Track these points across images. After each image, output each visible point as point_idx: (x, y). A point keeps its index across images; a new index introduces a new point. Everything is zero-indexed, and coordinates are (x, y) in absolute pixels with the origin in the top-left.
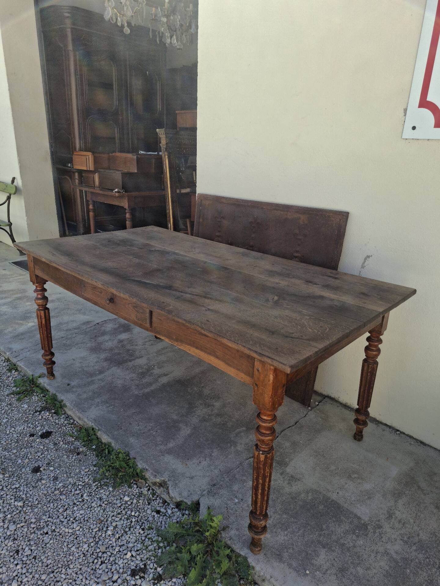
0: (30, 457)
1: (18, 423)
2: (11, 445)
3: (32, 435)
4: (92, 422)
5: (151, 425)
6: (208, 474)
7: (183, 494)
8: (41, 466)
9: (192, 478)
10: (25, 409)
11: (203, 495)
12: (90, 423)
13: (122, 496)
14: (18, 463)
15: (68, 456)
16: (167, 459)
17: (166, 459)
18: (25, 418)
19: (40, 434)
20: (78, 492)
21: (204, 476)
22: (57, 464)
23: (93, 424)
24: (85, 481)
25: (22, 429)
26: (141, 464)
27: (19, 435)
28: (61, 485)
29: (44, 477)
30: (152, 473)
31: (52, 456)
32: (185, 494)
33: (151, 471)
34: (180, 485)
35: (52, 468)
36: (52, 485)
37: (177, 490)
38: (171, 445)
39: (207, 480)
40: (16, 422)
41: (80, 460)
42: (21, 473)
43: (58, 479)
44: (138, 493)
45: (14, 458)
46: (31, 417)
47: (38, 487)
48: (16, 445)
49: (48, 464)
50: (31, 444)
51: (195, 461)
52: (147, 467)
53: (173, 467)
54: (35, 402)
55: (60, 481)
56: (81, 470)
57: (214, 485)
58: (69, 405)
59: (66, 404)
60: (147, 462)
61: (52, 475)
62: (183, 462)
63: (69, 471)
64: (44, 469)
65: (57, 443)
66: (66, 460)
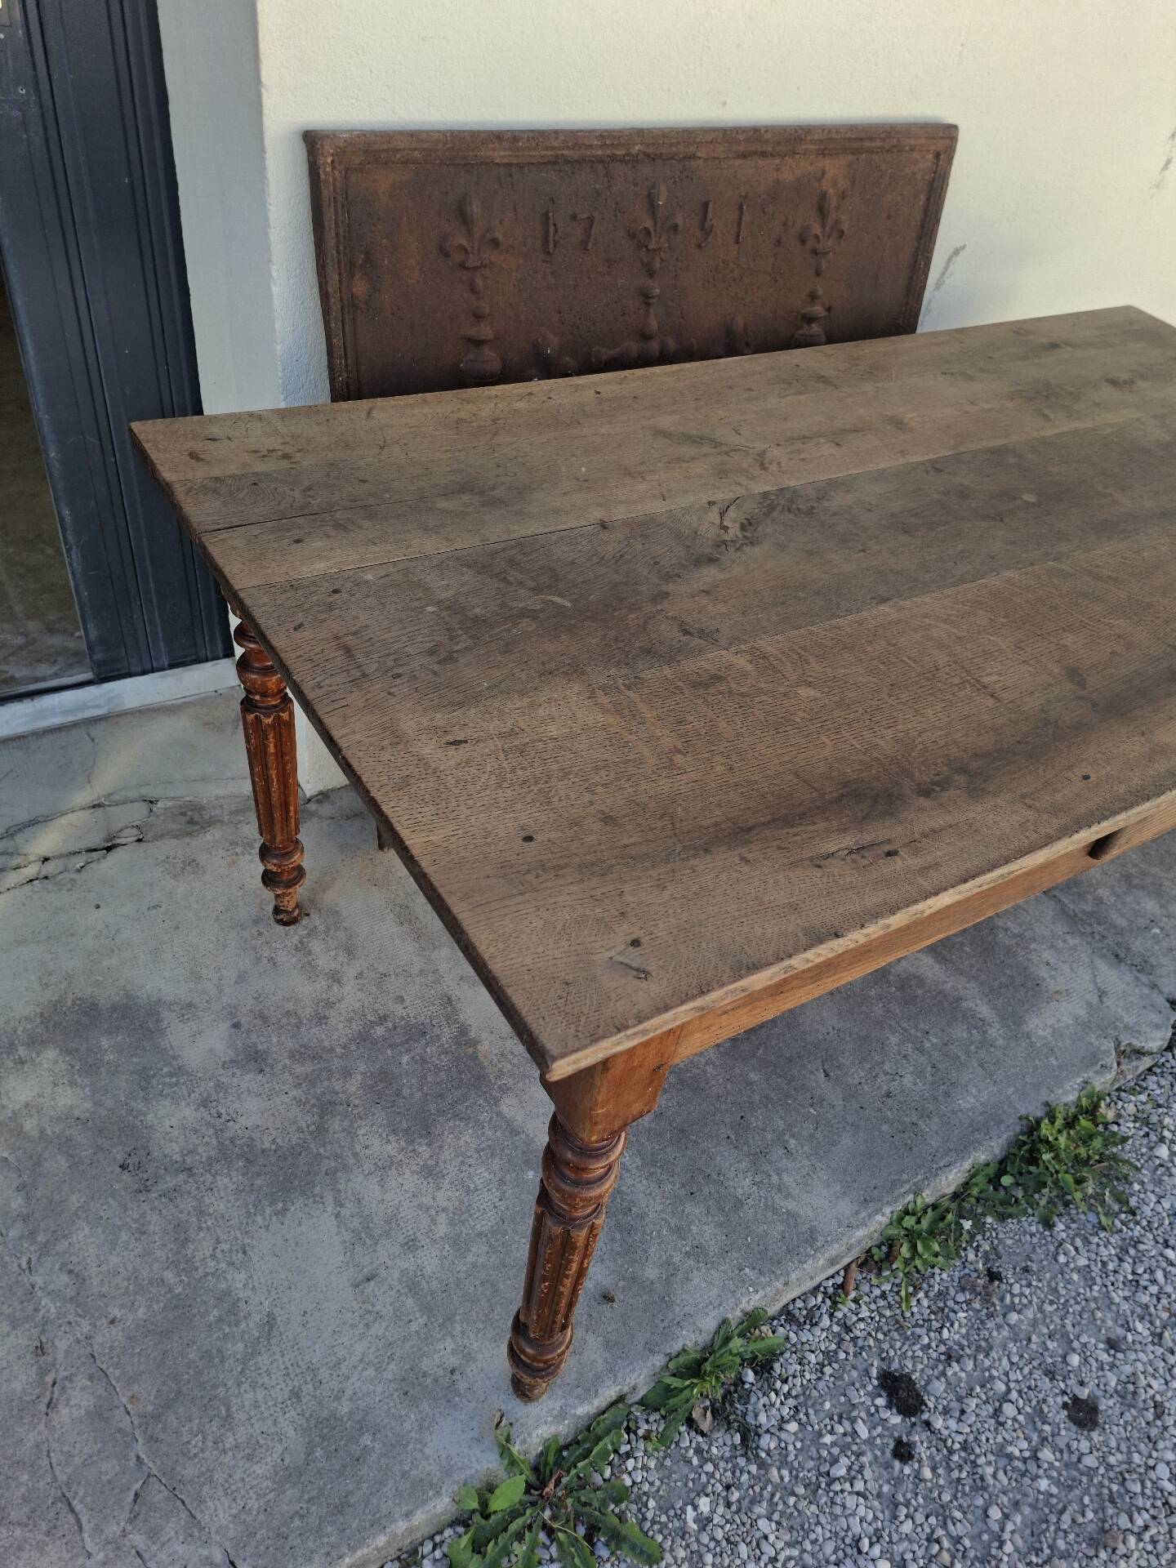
0: (1025, 1445)
1: (819, 1530)
2: (957, 1540)
3: (903, 1452)
4: (878, 1211)
5: (894, 1040)
6: (1087, 960)
7: (1156, 1021)
8: (1066, 1399)
9: (1102, 994)
10: (721, 1510)
11: (1154, 986)
12: (879, 1218)
13: (1158, 1162)
14: (1054, 1490)
15: (1012, 1308)
16: (1044, 1030)
17: (1040, 1033)
18: (792, 1500)
19: (896, 1420)
20: (1159, 1275)
21: (1094, 968)
22: (1051, 1345)
23: (887, 1210)
24: (1117, 1255)
25: (861, 1500)
26: (1066, 1093)
27: (903, 1511)
28: (1139, 1327)
29: (1113, 1384)
30: (1096, 1072)
31: (1012, 1364)
32: (1154, 1017)
33: (1091, 1074)
34: (1130, 1019)
35: (1075, 1360)
36: (1141, 1355)
37: (1144, 1028)
38: (984, 1010)
39: (1101, 965)
40: (814, 1542)
41: (1026, 1270)
42: (1102, 1471)
43: (1113, 1336)
44: (1137, 1125)
45: (1027, 1511)
46: (785, 1473)
47: (1158, 1398)
48: (958, 1515)
49: (1050, 1374)
50: (951, 1452)
51: (1043, 972)
52: (1079, 1080)
53: (1071, 1022)
54: (661, 1465)
55: (1120, 1332)
56: (1072, 1265)
57: (1117, 956)
58: (757, 1297)
59: (749, 1308)
60: (1057, 1077)
61: (1104, 1357)
62: (1051, 998)
63: (1078, 1303)
64: (1082, 1383)
65: (942, 1349)
66: (1030, 1313)
